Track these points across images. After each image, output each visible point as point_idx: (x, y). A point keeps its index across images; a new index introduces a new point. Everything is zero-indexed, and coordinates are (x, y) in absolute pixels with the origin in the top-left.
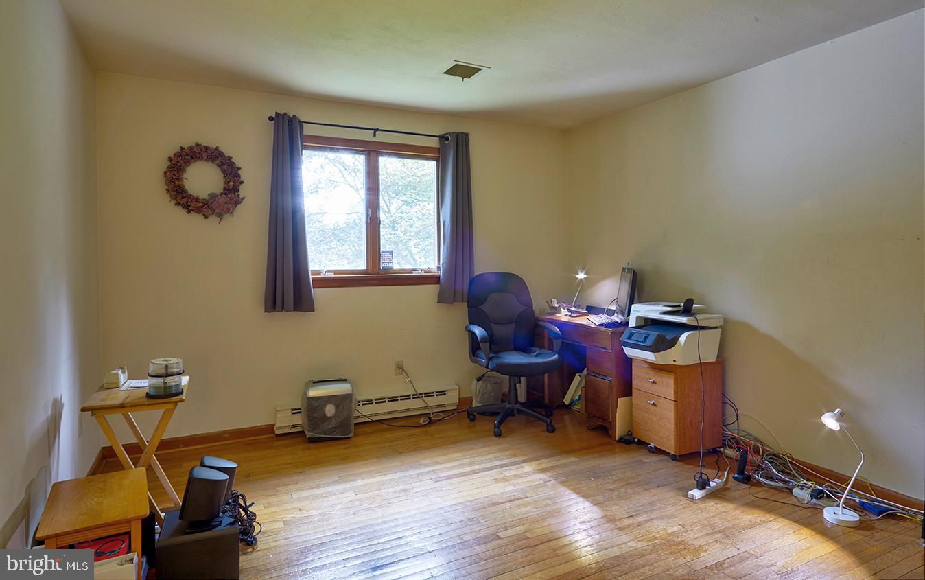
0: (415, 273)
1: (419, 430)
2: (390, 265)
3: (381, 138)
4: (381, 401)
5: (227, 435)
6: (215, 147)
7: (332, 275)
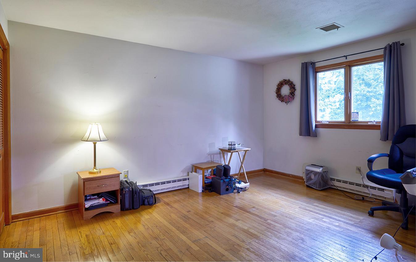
0: (369, 123)
1: (354, 201)
2: (357, 119)
3: (350, 59)
4: (346, 182)
5: (291, 176)
6: (288, 79)
7: (328, 123)
